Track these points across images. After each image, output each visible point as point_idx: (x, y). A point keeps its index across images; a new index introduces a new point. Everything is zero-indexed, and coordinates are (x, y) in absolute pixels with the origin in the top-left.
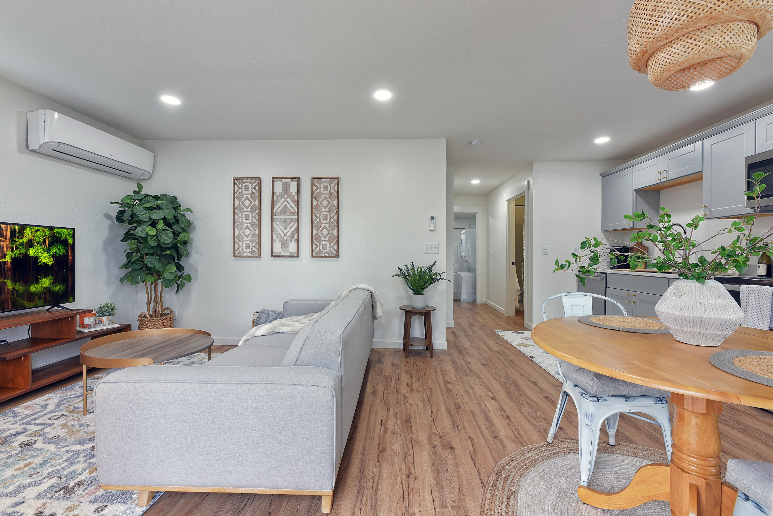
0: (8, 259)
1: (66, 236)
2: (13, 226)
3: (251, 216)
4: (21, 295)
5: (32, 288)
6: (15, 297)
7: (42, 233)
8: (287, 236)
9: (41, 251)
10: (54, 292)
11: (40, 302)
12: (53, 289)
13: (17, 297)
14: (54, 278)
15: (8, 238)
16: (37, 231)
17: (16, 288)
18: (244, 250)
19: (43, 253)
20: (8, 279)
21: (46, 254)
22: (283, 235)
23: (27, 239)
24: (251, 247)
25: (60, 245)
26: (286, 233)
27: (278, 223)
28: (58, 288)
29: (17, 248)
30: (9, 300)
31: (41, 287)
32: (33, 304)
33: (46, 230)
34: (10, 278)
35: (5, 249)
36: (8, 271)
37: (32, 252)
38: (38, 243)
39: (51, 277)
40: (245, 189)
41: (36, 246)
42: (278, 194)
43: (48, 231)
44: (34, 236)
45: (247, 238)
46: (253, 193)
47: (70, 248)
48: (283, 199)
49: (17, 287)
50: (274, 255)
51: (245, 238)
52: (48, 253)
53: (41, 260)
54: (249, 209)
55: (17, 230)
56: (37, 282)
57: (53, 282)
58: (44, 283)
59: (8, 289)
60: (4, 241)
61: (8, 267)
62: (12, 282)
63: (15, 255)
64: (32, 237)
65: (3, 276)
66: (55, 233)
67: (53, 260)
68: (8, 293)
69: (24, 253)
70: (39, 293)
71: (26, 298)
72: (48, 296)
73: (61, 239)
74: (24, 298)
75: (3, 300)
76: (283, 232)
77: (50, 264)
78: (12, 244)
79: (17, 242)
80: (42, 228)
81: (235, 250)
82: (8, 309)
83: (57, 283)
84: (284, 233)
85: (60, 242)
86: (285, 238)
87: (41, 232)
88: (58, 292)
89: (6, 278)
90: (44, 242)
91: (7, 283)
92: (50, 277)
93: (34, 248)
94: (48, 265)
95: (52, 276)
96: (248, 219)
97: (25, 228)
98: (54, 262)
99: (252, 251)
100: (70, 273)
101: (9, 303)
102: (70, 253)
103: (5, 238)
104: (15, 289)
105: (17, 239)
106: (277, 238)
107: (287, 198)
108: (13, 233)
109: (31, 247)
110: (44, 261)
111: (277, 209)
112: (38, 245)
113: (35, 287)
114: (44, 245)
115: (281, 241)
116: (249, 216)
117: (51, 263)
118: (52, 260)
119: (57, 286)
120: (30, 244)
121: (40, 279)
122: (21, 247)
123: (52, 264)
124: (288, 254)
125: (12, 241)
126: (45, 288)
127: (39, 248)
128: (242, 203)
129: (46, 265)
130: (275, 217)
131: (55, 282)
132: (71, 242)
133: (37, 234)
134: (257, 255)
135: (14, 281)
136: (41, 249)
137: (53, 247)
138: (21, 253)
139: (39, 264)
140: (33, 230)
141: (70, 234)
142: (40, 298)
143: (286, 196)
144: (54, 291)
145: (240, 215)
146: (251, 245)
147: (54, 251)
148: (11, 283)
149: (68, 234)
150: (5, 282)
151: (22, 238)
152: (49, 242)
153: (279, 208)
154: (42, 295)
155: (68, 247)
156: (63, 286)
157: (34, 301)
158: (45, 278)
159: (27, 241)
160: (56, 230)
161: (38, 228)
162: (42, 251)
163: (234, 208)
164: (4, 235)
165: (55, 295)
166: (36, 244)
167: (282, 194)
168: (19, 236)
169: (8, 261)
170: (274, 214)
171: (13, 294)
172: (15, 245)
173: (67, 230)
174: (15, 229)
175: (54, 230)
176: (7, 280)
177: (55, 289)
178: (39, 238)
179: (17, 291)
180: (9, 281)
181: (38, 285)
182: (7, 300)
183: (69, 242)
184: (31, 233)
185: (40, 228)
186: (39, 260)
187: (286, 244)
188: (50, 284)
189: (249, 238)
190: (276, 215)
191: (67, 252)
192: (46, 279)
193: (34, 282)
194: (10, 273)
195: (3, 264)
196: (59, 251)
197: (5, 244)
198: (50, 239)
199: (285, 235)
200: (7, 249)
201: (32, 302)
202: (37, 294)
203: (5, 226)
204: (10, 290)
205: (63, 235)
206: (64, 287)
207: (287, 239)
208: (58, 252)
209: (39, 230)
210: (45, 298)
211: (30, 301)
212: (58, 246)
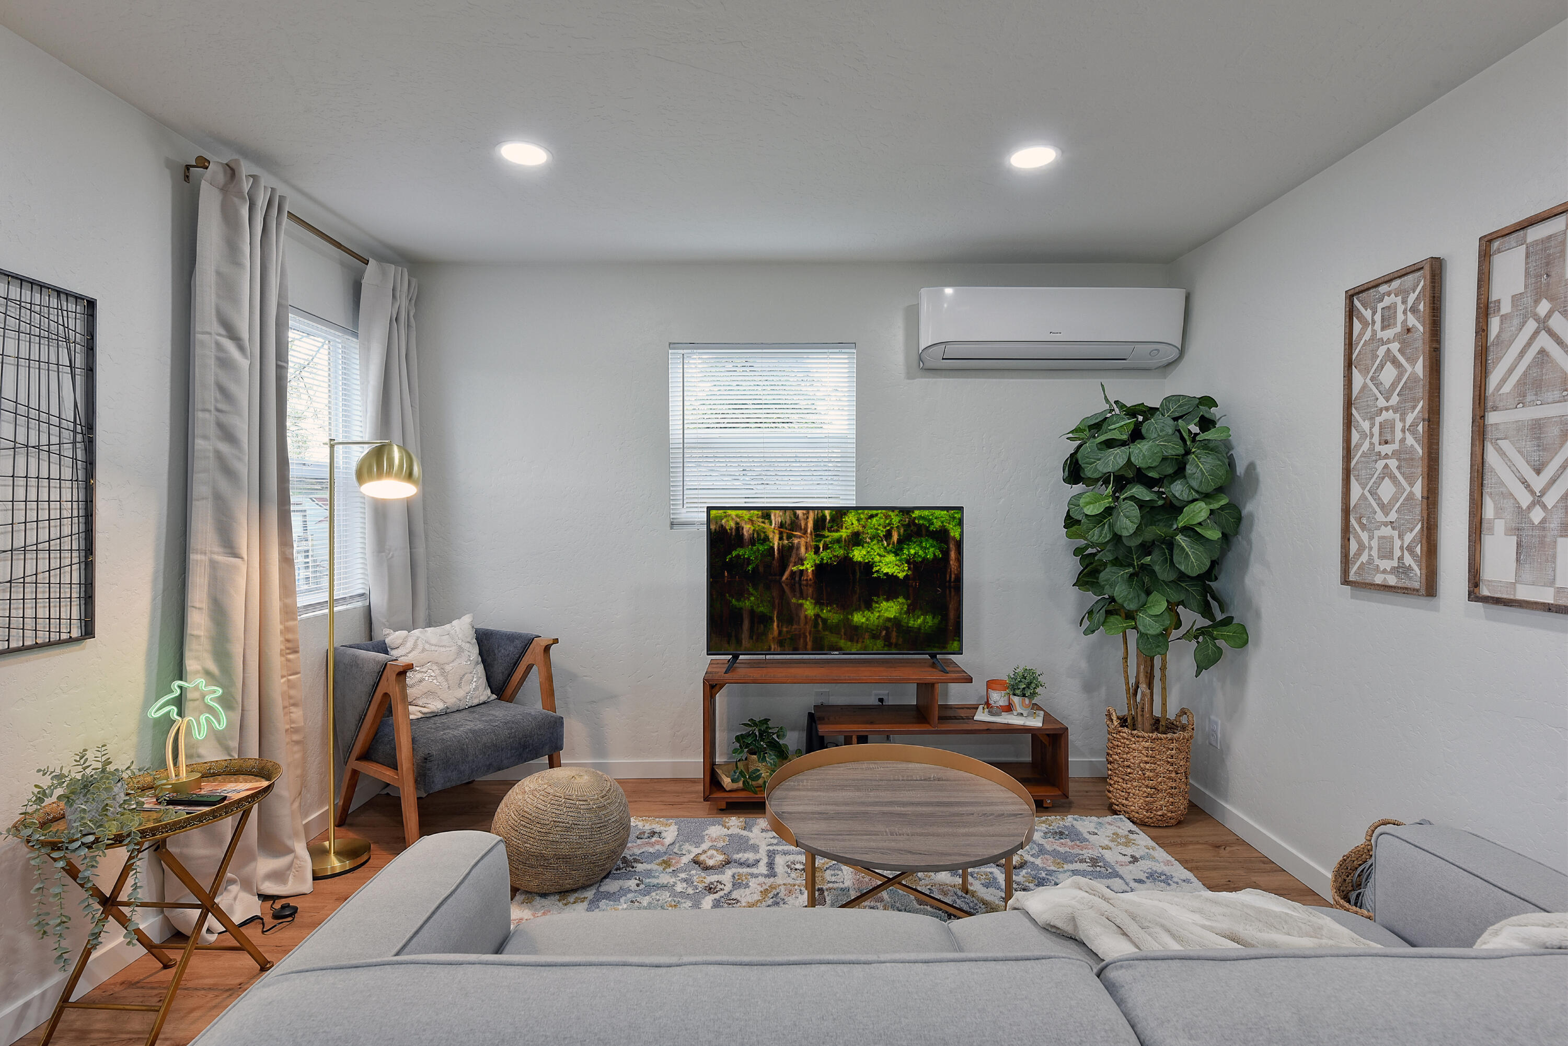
0: (808, 566)
1: (942, 522)
2: (820, 511)
3: (1399, 426)
4: (834, 629)
5: (858, 618)
6: (819, 631)
7: (882, 520)
8: (1544, 507)
9: (880, 552)
10: (911, 627)
11: (875, 644)
12: (908, 623)
13: (824, 630)
14: (909, 602)
15: (809, 531)
16: (872, 517)
17: (823, 616)
18: (1377, 562)
19: (884, 556)
20: (807, 600)
21: (891, 558)
22: (1525, 499)
23: (849, 531)
24: (1397, 553)
25: (927, 540)
26: (1543, 492)
27: (1504, 444)
28: (921, 621)
29: (826, 547)
30: (808, 634)
31: (879, 616)
32: (859, 645)
33: (890, 513)
34: (812, 598)
35: (803, 550)
36: (807, 585)
37: (858, 554)
38: (872, 539)
39: (904, 601)
40: (1383, 320)
41: (868, 543)
42: (1506, 308)
43: (897, 515)
44: (864, 527)
45: (1387, 515)
46: (1409, 330)
47: (952, 546)
48: (1532, 325)
49: (825, 613)
50: (1485, 591)
51: (1380, 516)
52: (897, 555)
53: (878, 567)
54: (1395, 399)
55: (828, 518)
56: (869, 607)
57: (907, 609)
58: (886, 610)
59: (806, 616)
60: (800, 537)
61: (807, 580)
62: (815, 604)
63: (822, 559)
64: (861, 529)
65: (798, 595)
66: (915, 518)
67: (909, 569)
68: (806, 623)
69: (843, 556)
70: (874, 628)
71: (842, 633)
72: (894, 634)
73: (931, 529)
74: (838, 633)
75: (797, 633)
76: (1528, 487)
77: (901, 575)
78: (816, 541)
79: (828, 537)
80: (884, 511)
81: (1346, 560)
82: (806, 649)
83: (918, 612)
84: (1532, 492)
85: (927, 535)
86: (1537, 515)
87: (881, 518)
88: (919, 628)
89: (802, 596)
90: (888, 535)
91: (805, 606)
92: (901, 600)
93: (863, 546)
94: (897, 577)
95: (907, 598)
96: (1389, 438)
97: (845, 514)
98: (910, 573)
99: (1401, 570)
100: (953, 593)
101: (808, 640)
102: (953, 555)
103: (803, 532)
104: (821, 617)
105: (826, 533)
106: (1499, 511)
107: (1549, 315)
108: (820, 523)
109: (858, 546)
110: (886, 570)
111: (1504, 381)
112: (872, 541)
113: (864, 617)
114: (886, 540)
115: (1517, 531)
116: (1393, 427)
117: (905, 574)
118: (907, 568)
119: (918, 617)
120: (856, 539)
121: (877, 602)
122: (836, 546)
123: (906, 576)
124: (1547, 596)
125: (817, 536)
126: (889, 619)
127: (875, 547)
128: (1372, 379)
129: (891, 578)
130: (1492, 418)
131: (911, 610)
132: (955, 533)
133: (871, 524)
134: (1416, 585)
135: (818, 602)
136: (879, 548)
137: (908, 545)
138: (835, 556)
139: (875, 575)
140: (862, 516)
141: (954, 518)
142: (875, 637)
143: (1544, 307)
144: (908, 627)
145: (1366, 425)
146: (1397, 543)
147: (912, 552)
148: (813, 606)
149: (948, 518)
150: (802, 605)
151: (837, 531)
152: (899, 535)
153: (1511, 371)
154: (881, 632)
155: (947, 543)
156: (934, 618)
157: (860, 640)
158: (887, 600)
159: (848, 536)
160: (916, 513)
161: (875, 512)
162: (882, 552)
163: (1349, 404)
164: (801, 526)
165: (911, 634)
166: (868, 540)
167: (1528, 300)
168: (832, 527)
169: (807, 569)
170: (1490, 404)
171: (816, 625)
172: (822, 542)
173: (945, 512)
174: (824, 517)
175: (913, 512)
176: (804, 601)
177: (912, 622)
178: (877, 529)
179: (825, 621)
180: (808, 603)
181: (872, 613)
182: (804, 634)
183: (952, 534)
184: (858, 520)
185: (880, 511)
186: (875, 569)
187: (1542, 543)
188: (900, 613)
189: (1393, 516)
190: (1495, 409)
191: (946, 553)
192: (891, 604)
193: (863, 606)
194: (810, 591)
195: (798, 574)
196: (925, 553)
197: (803, 541)
198: (902, 531)
199: (1538, 501)
200: (806, 549)
201: (857, 642)
202: (868, 629)
203: (805, 512)
204: (811, 617)
205: (935, 521)
206: (936, 621)
207: (1543, 521)
208: (921, 553)
209: (877, 515)
210: (887, 639)
211: (851, 640)
212: (921, 542)
